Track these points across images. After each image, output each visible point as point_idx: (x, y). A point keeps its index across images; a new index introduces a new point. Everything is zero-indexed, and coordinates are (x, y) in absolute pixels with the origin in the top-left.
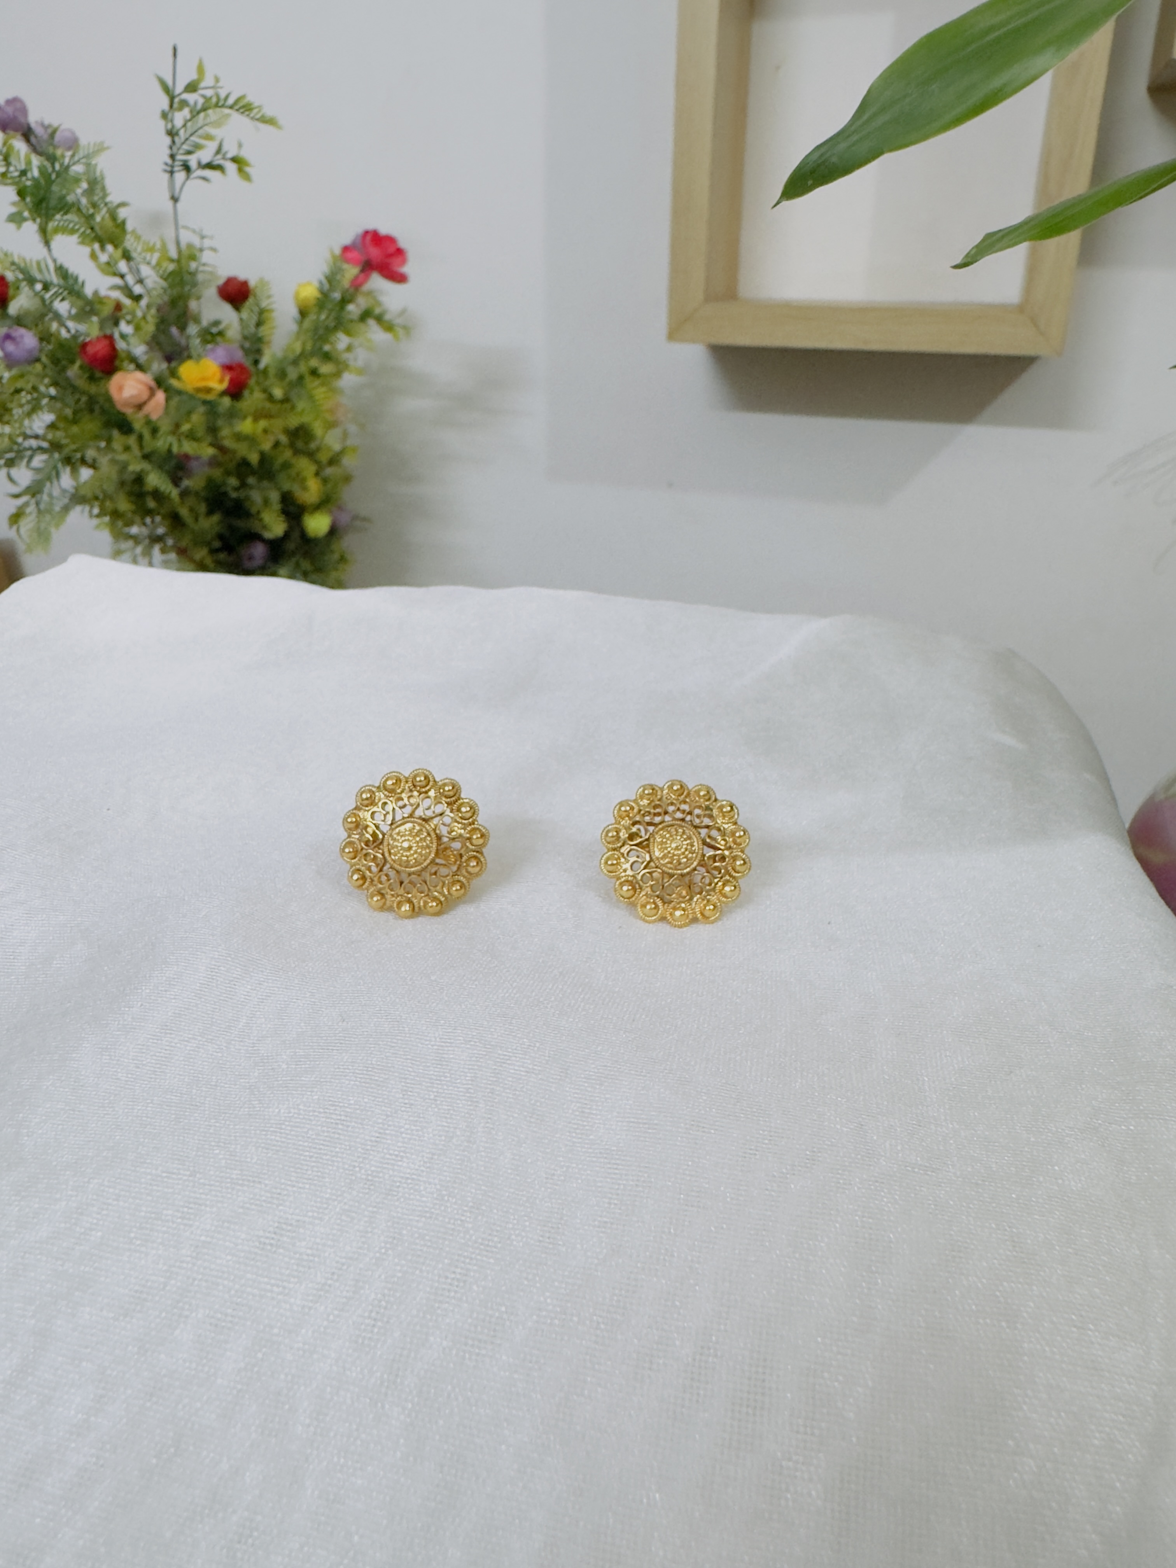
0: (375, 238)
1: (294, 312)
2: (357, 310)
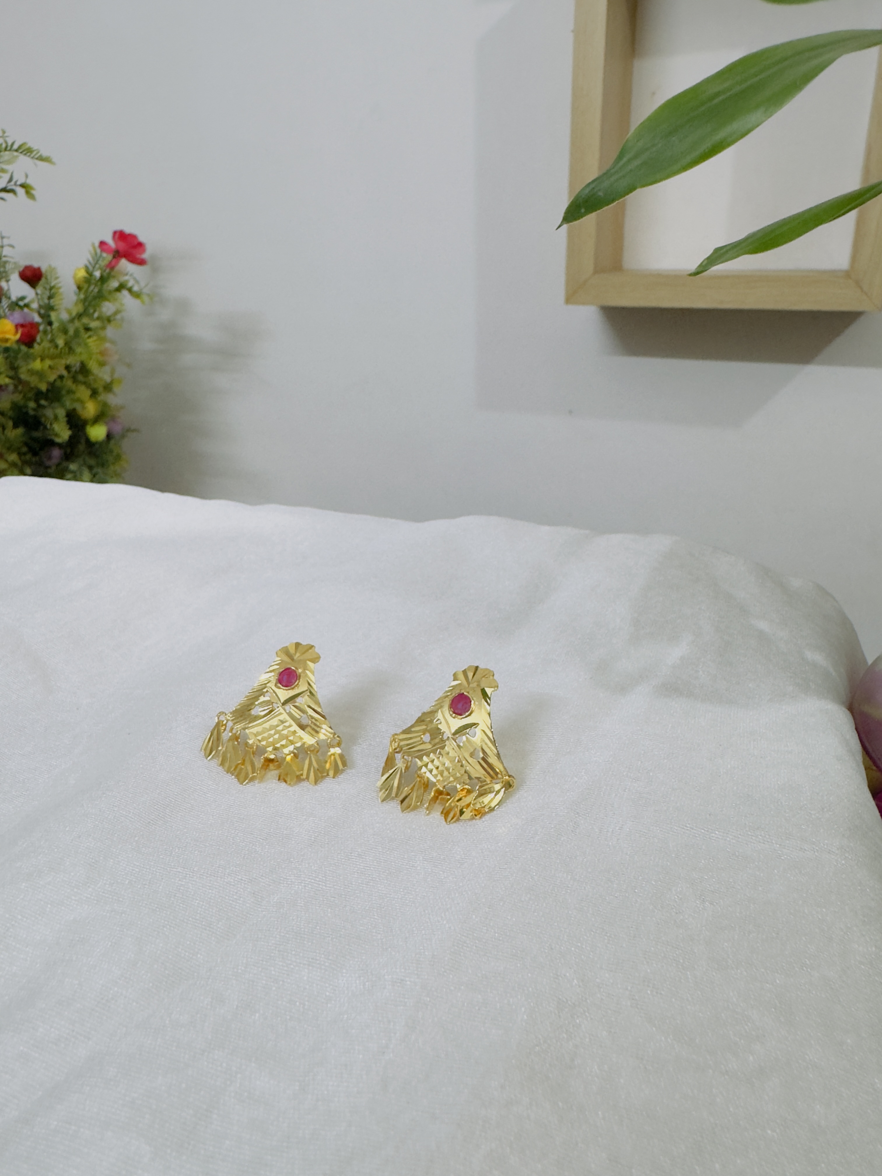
0: (121, 236)
1: (74, 288)
2: (115, 284)
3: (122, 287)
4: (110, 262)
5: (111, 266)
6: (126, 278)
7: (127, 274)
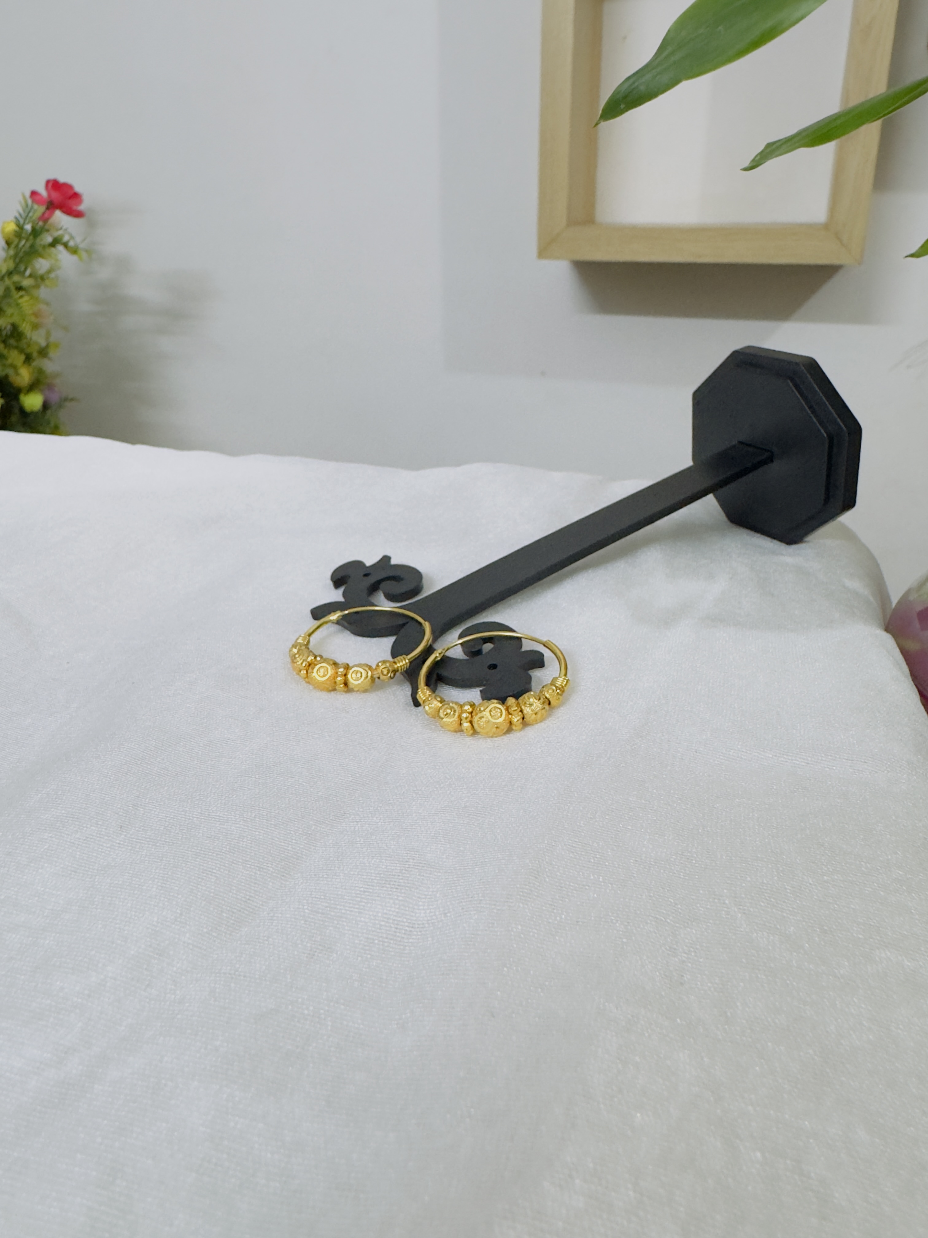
0: (54, 185)
2: (48, 239)
3: (55, 243)
4: (44, 214)
5: (45, 218)
6: (60, 232)
7: (61, 229)
